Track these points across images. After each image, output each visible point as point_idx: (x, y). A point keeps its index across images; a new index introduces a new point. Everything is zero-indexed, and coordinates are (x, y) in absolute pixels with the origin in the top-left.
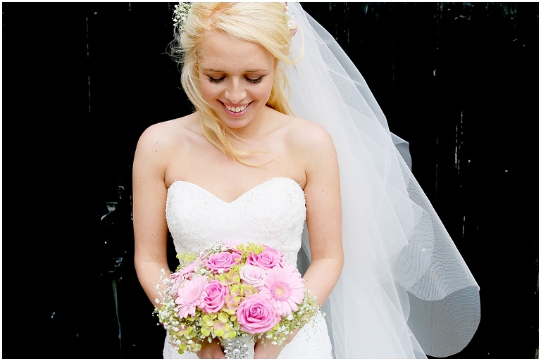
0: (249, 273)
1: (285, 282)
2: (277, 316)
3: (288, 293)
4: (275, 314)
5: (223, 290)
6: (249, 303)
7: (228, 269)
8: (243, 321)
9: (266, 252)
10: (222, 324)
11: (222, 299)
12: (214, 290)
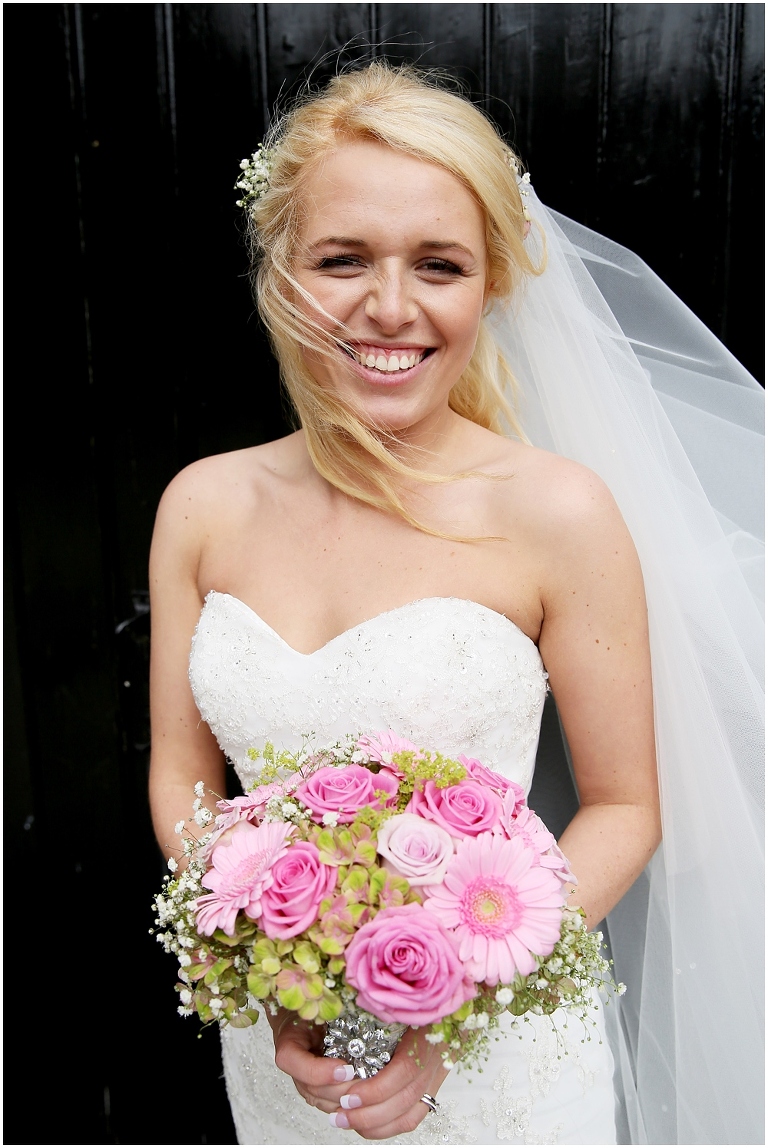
0: (407, 841)
1: (508, 881)
2: (465, 981)
3: (512, 916)
4: (458, 977)
5: (322, 874)
6: (385, 929)
7: (350, 818)
8: (362, 981)
9: (470, 786)
10: (303, 976)
11: (312, 901)
12: (296, 869)
